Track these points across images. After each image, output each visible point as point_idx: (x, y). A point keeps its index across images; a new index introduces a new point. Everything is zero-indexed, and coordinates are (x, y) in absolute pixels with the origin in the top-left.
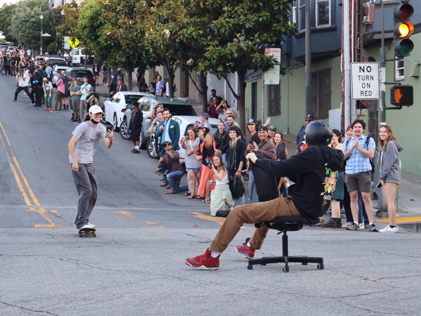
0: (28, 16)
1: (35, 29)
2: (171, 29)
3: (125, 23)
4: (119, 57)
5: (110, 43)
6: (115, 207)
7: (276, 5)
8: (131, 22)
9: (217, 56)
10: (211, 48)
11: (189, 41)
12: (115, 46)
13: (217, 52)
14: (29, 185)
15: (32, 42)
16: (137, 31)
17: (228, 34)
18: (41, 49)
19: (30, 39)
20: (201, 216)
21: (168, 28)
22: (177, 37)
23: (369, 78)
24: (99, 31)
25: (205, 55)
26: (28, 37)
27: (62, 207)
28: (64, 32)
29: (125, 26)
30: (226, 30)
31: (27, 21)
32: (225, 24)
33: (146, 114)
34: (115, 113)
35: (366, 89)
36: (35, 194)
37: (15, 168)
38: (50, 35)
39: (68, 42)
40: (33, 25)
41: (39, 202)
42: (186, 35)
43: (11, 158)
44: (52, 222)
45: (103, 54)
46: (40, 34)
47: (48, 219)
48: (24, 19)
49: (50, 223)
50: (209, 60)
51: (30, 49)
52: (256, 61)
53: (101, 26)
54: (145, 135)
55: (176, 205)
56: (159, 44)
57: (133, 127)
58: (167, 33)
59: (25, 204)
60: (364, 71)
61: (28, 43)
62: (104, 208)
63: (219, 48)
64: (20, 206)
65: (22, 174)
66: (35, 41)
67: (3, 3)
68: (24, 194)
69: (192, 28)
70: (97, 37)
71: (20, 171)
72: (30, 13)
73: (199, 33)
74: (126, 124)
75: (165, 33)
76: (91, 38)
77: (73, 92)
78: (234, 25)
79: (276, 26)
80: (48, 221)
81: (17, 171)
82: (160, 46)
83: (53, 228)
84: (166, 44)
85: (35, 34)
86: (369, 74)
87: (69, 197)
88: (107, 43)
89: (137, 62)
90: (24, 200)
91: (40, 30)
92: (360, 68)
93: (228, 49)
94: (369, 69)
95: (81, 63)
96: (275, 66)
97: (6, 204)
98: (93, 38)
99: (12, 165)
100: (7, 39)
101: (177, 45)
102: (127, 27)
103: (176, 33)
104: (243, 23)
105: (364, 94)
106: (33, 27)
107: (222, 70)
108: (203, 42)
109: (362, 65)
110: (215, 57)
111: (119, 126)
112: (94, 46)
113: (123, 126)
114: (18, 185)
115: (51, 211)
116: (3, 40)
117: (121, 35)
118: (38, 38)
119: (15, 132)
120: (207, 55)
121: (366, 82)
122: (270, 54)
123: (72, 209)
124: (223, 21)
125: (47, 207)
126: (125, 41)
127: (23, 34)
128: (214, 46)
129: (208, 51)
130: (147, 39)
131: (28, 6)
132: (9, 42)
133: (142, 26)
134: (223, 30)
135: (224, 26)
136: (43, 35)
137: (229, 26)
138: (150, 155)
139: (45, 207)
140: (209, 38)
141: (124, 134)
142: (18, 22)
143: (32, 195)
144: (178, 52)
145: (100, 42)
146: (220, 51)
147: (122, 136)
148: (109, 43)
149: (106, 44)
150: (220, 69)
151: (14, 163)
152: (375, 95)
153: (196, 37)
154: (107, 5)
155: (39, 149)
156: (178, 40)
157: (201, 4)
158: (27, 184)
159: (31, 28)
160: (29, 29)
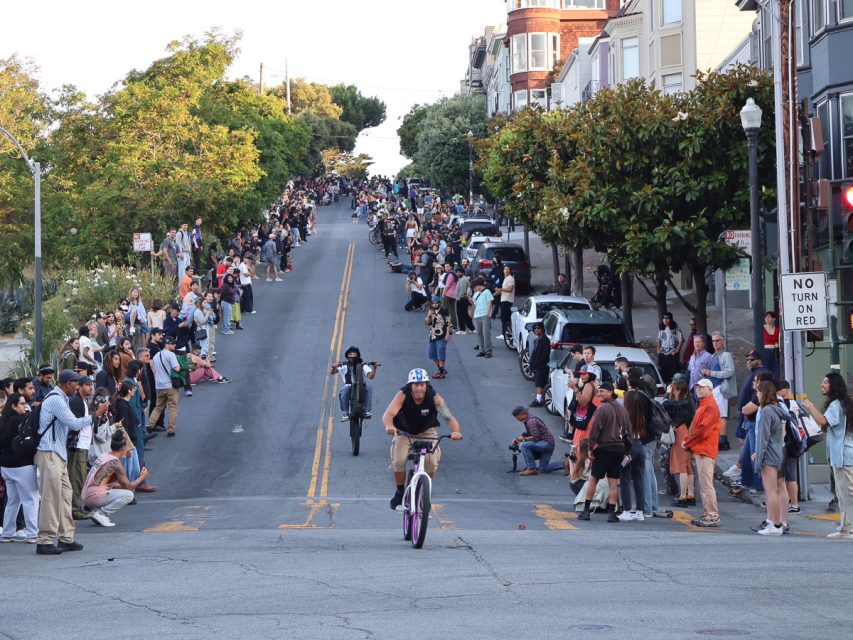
0: (446, 135)
1: (459, 158)
2: (570, 207)
7: (736, 161)
8: (533, 186)
10: (630, 236)
14: (330, 465)
15: (455, 182)
17: (657, 212)
18: (471, 194)
19: (451, 176)
21: (567, 205)
22: (580, 220)
23: (811, 297)
26: (447, 172)
31: (444, 144)
32: (652, 197)
35: (805, 314)
36: (329, 478)
37: (323, 436)
40: (454, 151)
41: (327, 491)
42: (589, 218)
43: (326, 420)
44: (311, 520)
46: (468, 166)
47: (310, 517)
48: (438, 140)
52: (702, 255)
58: (564, 214)
59: (306, 494)
60: (801, 287)
63: (644, 235)
64: (298, 498)
65: (328, 446)
66: (459, 179)
67: (413, 105)
68: (314, 479)
69: (599, 206)
71: (328, 442)
72: (449, 129)
73: (610, 212)
75: (562, 214)
78: (667, 197)
79: (740, 196)
81: (322, 442)
84: (565, 230)
85: (458, 167)
86: (810, 291)
90: (308, 488)
91: (467, 159)
92: (795, 281)
94: (810, 284)
96: (741, 259)
97: (279, 494)
99: (320, 432)
101: (581, 232)
104: (681, 193)
105: (802, 321)
106: (455, 155)
108: (620, 227)
109: (798, 277)
110: (637, 251)
114: (314, 464)
115: (332, 504)
121: (805, 303)
122: (734, 241)
124: (650, 192)
127: (437, 168)
128: (635, 232)
129: (626, 240)
131: (447, 116)
135: (650, 199)
137: (658, 199)
138: (548, 410)
141: (527, 371)
142: (427, 147)
143: (324, 481)
146: (644, 238)
147: (525, 376)
151: (325, 428)
152: (820, 323)
153: (606, 219)
154: (507, 152)
156: (581, 225)
157: (618, 164)
158: (327, 463)
159: (451, 156)
160: (448, 159)
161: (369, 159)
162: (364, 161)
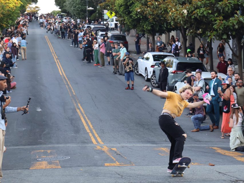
1: (82, 5)
2: (188, 9)
3: (153, 4)
4: (146, 26)
5: (140, 17)
6: (156, 144)
8: (156, 3)
9: (222, 27)
10: (218, 22)
11: (201, 18)
12: (143, 18)
13: (222, 24)
14: (93, 126)
15: (81, 14)
16: (161, 9)
17: (231, 12)
18: (87, 18)
19: (79, 12)
20: (220, 151)
21: (185, 8)
22: (193, 15)
24: (131, 8)
25: (214, 27)
26: (78, 10)
27: (119, 145)
28: (105, 7)
29: (153, 6)
30: (229, 9)
32: (228, 5)
33: (171, 70)
34: (146, 68)
36: (97, 134)
37: (81, 113)
38: (93, 9)
39: (107, 14)
40: (81, 2)
41: (102, 141)
43: (77, 105)
44: (116, 160)
45: (134, 24)
46: (86, 8)
47: (113, 158)
49: (114, 162)
50: (217, 30)
51: (80, 18)
53: (133, 4)
54: (170, 85)
55: (199, 141)
56: (179, 21)
57: (161, 80)
58: (185, 12)
59: (92, 142)
61: (78, 15)
62: (149, 145)
63: (224, 22)
64: (89, 145)
65: (86, 117)
66: (83, 13)
68: (90, 135)
69: (203, 9)
70: (130, 12)
71: (85, 115)
73: (208, 12)
74: (155, 77)
75: (183, 12)
76: (125, 13)
77: (115, 53)
78: (234, 4)
80: (113, 160)
81: (82, 116)
82: (180, 22)
83: (119, 167)
84: (185, 20)
85: (82, 8)
87: (122, 136)
88: (137, 16)
89: (159, 29)
90: (91, 139)
91: (86, 5)
93: (231, 23)
95: (115, 28)
97: (79, 143)
98: (127, 13)
99: (78, 111)
100: (62, 12)
101: (192, 20)
102: (154, 7)
103: (192, 12)
104: (241, 3)
106: (81, 4)
107: (226, 37)
108: (211, 18)
110: (221, 28)
111: (149, 77)
112: (127, 19)
113: (152, 78)
114: (85, 126)
115: (112, 149)
116: (60, 11)
117: (149, 13)
118: (85, 11)
119: (77, 84)
120: (215, 27)
123: (126, 146)
124: (227, 2)
125: (108, 145)
126: (151, 16)
127: (74, 8)
128: (220, 20)
129: (216, 24)
130: (171, 17)
132: (64, 14)
133: (165, 6)
134: (227, 9)
135: (227, 6)
136: (88, 9)
137: (231, 5)
139: (107, 145)
140: (216, 15)
141: (154, 83)
143: (96, 135)
144: (193, 25)
145: (132, 16)
146: (224, 23)
147: (152, 85)
148: (138, 16)
149: (136, 18)
150: (225, 37)
151: (79, 109)
153: (206, 15)
155: (95, 97)
156: (193, 17)
158: (91, 126)
159: (80, 4)
160: (78, 5)
161: (39, 8)
162: (37, 9)
